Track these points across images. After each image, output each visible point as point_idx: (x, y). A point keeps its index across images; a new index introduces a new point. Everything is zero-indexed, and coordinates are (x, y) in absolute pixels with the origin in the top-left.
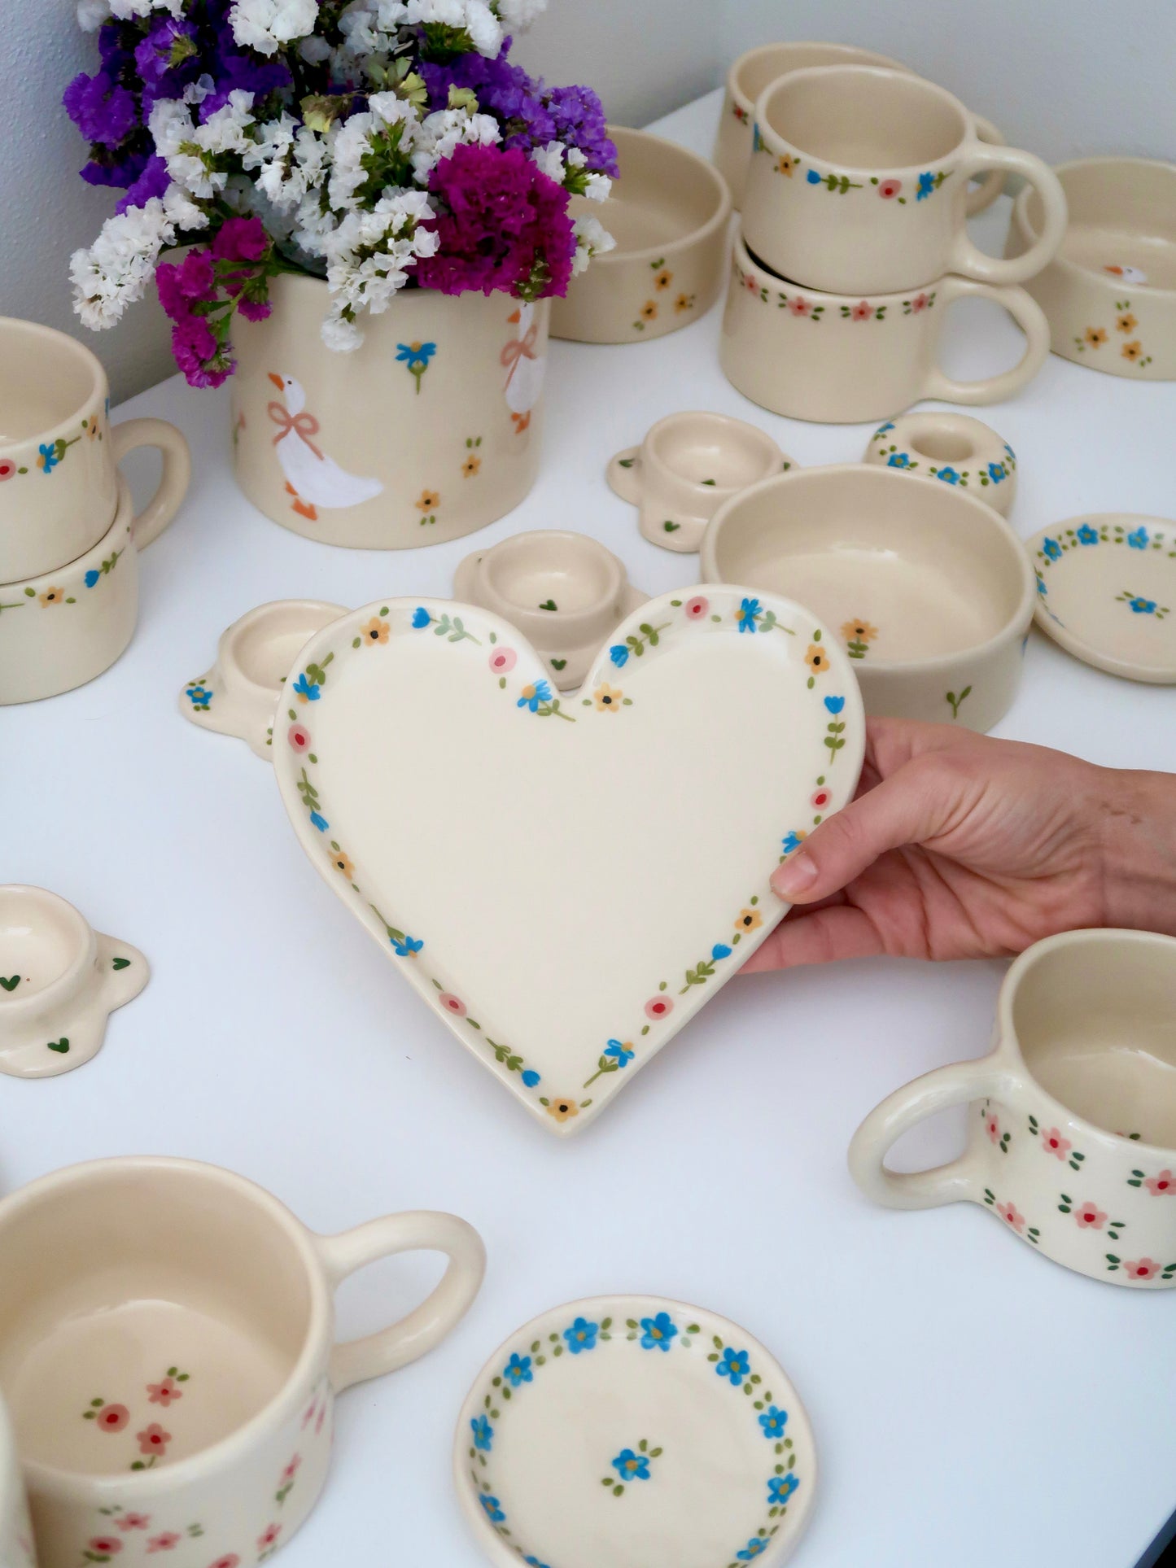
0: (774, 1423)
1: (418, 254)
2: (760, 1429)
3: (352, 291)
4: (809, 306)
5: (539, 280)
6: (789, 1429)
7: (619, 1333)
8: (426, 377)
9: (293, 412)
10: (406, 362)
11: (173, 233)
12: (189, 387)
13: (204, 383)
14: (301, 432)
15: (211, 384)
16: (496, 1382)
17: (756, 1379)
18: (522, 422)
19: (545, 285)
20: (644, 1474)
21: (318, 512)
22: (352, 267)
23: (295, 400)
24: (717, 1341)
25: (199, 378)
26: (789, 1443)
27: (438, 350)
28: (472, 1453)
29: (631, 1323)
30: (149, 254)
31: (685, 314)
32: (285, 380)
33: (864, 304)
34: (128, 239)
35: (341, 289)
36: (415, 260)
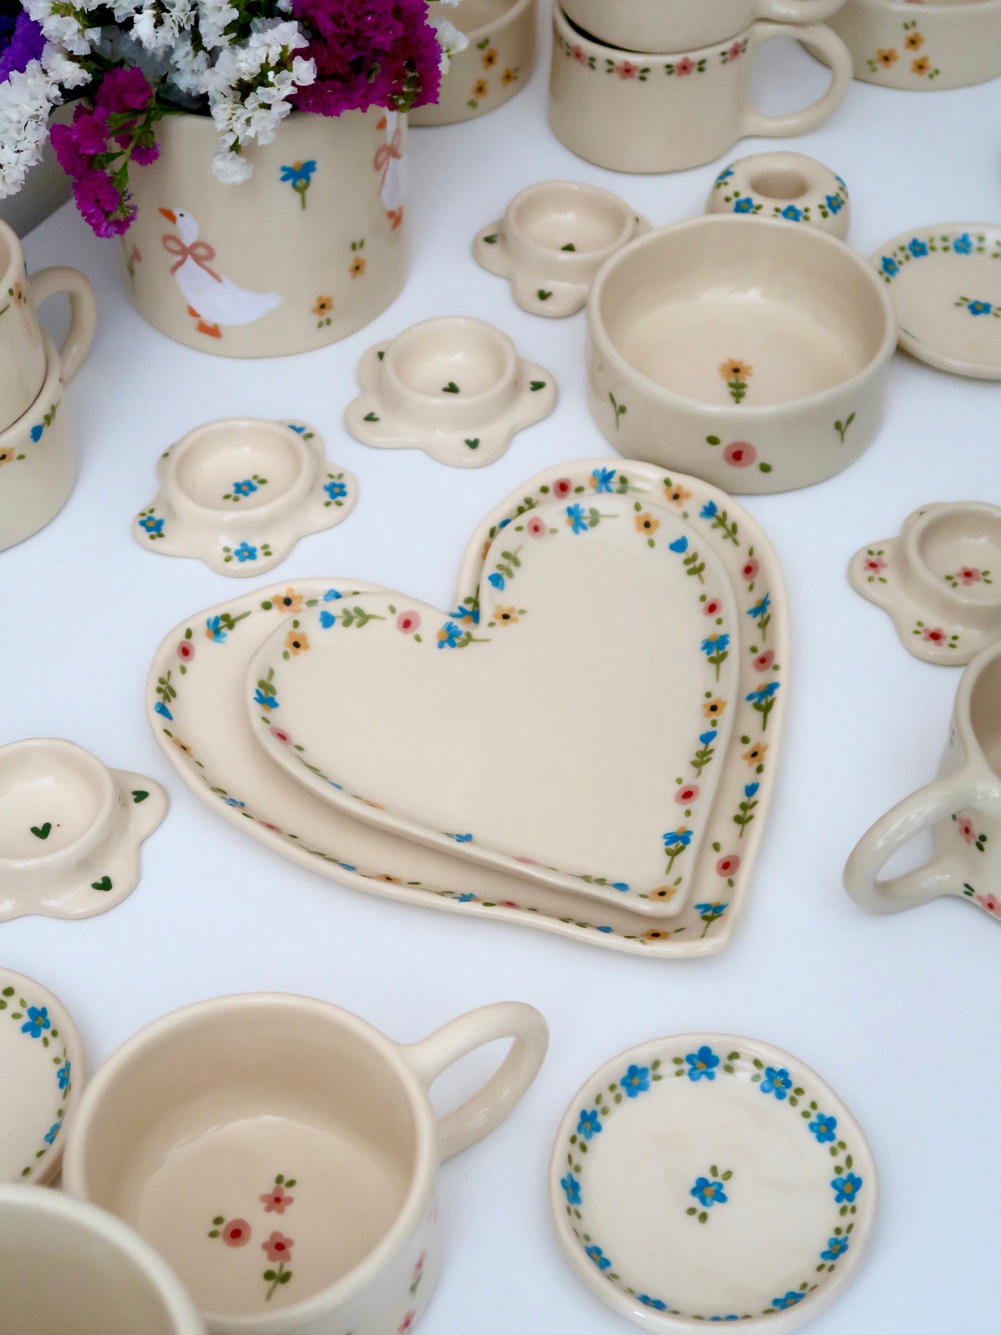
0: (825, 1128)
1: (298, 83)
2: (812, 1137)
3: (238, 126)
4: (635, 68)
5: (411, 89)
6: (840, 1133)
7: (667, 1069)
8: (309, 193)
9: (188, 242)
10: (289, 183)
11: (59, 93)
12: (98, 238)
13: (111, 234)
14: (198, 260)
15: (117, 233)
16: (573, 1140)
17: (799, 1091)
18: (396, 218)
19: (417, 95)
20: (722, 1198)
21: (222, 330)
22: (235, 103)
23: (188, 231)
24: (757, 1063)
25: (106, 229)
26: (842, 1145)
27: (318, 166)
28: (569, 1210)
29: (677, 1061)
30: (40, 118)
31: (512, 85)
32: (176, 213)
33: (686, 60)
34: (18, 105)
35: (227, 125)
36: (296, 89)
